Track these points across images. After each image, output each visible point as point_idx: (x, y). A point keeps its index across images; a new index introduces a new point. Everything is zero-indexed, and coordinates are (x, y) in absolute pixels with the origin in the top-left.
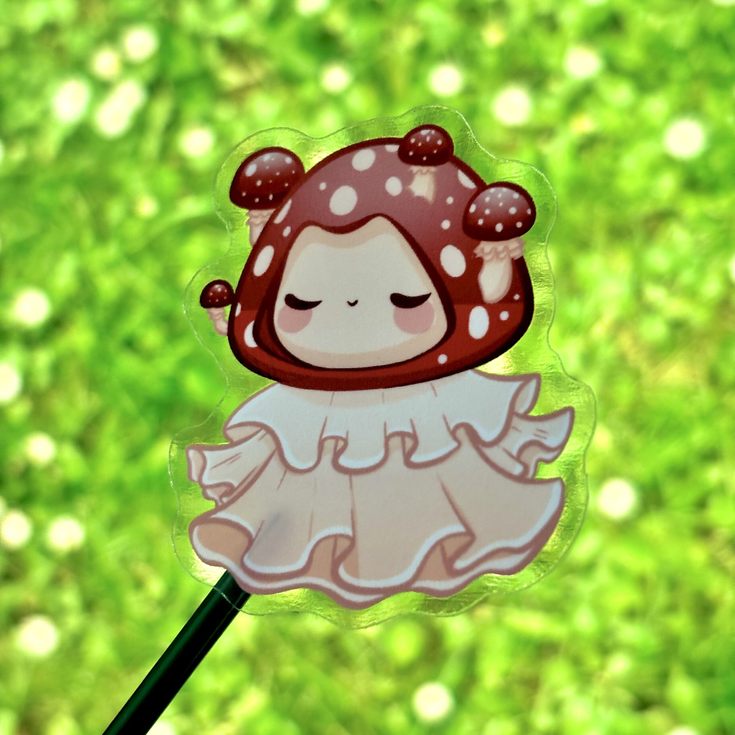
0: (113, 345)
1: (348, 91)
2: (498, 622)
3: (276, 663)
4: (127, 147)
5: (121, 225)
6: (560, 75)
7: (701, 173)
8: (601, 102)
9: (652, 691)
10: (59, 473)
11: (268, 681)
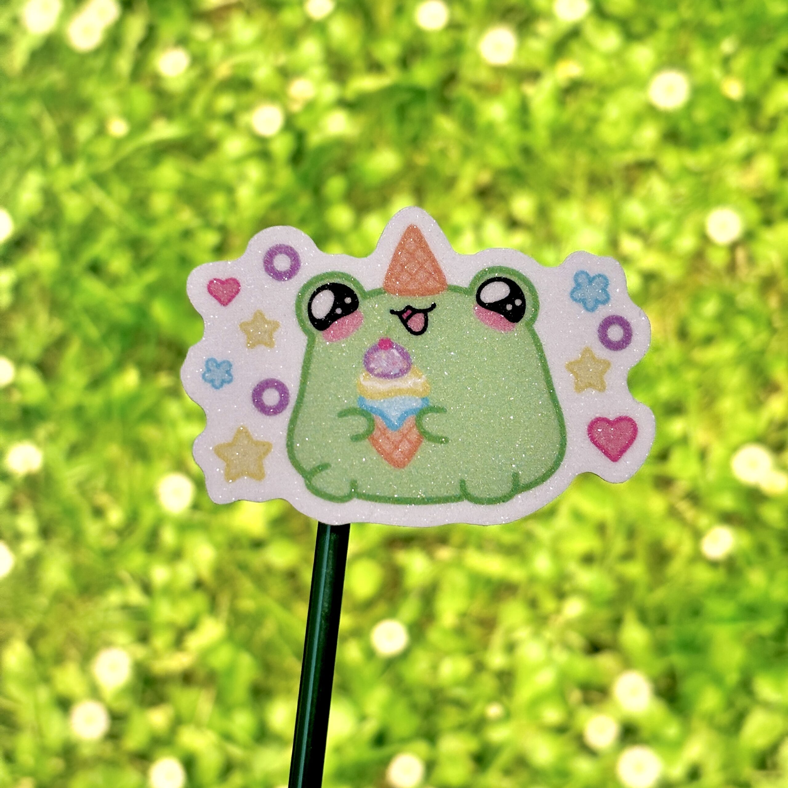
0: (77, 268)
1: (330, 17)
2: (458, 563)
3: (235, 596)
4: (98, 63)
5: (88, 144)
6: (548, 16)
7: (684, 126)
8: (589, 46)
9: (605, 636)
10: (16, 397)
11: (224, 613)
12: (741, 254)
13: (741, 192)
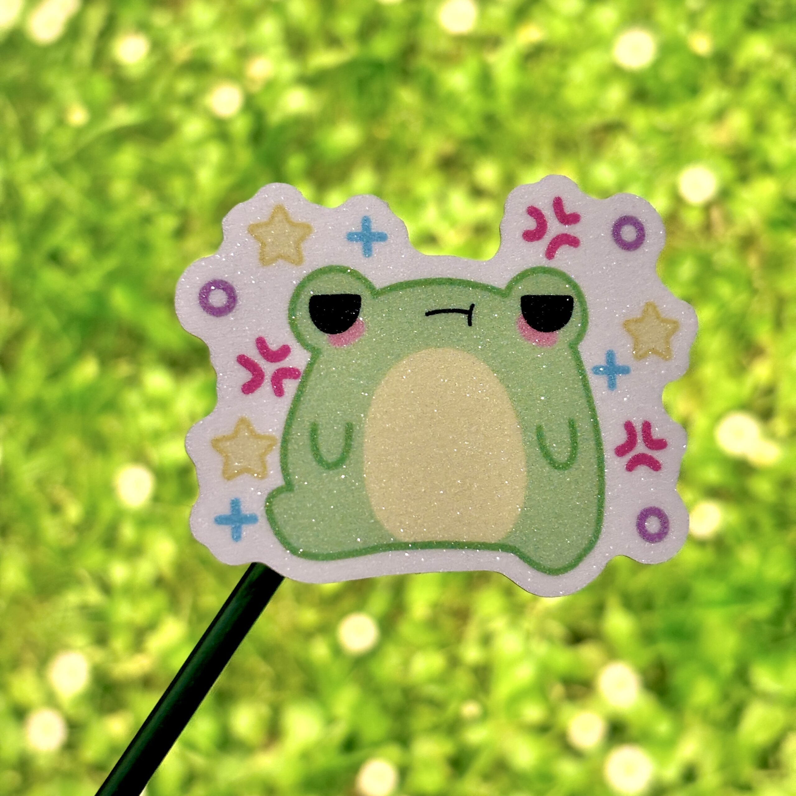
0: (37, 258)
3: (197, 593)
4: (60, 55)
5: (50, 133)
7: (651, 84)
8: (549, 10)
9: (587, 625)
11: (186, 611)
12: (716, 214)
13: (714, 151)
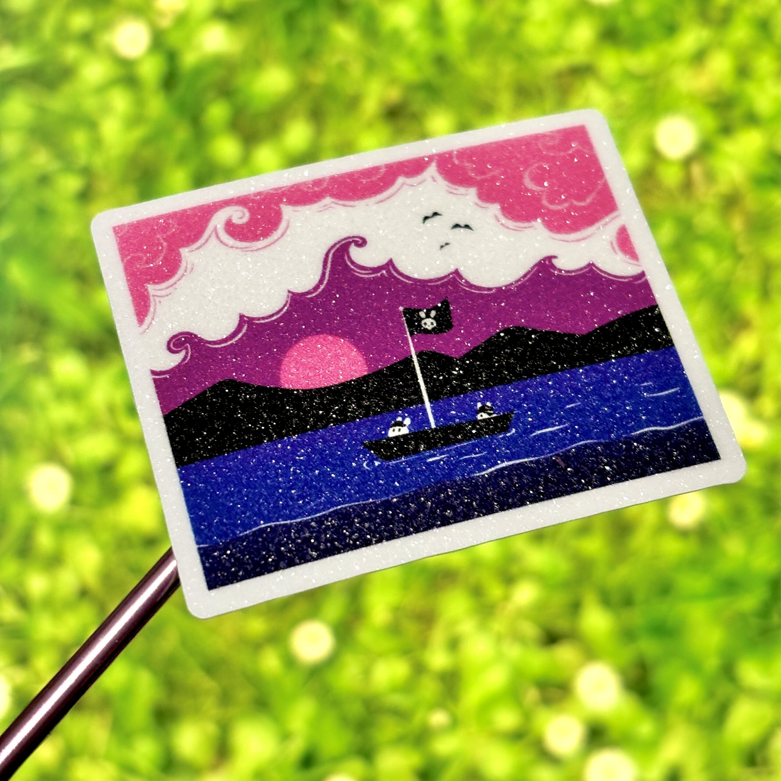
12: (697, 170)
13: (693, 97)
